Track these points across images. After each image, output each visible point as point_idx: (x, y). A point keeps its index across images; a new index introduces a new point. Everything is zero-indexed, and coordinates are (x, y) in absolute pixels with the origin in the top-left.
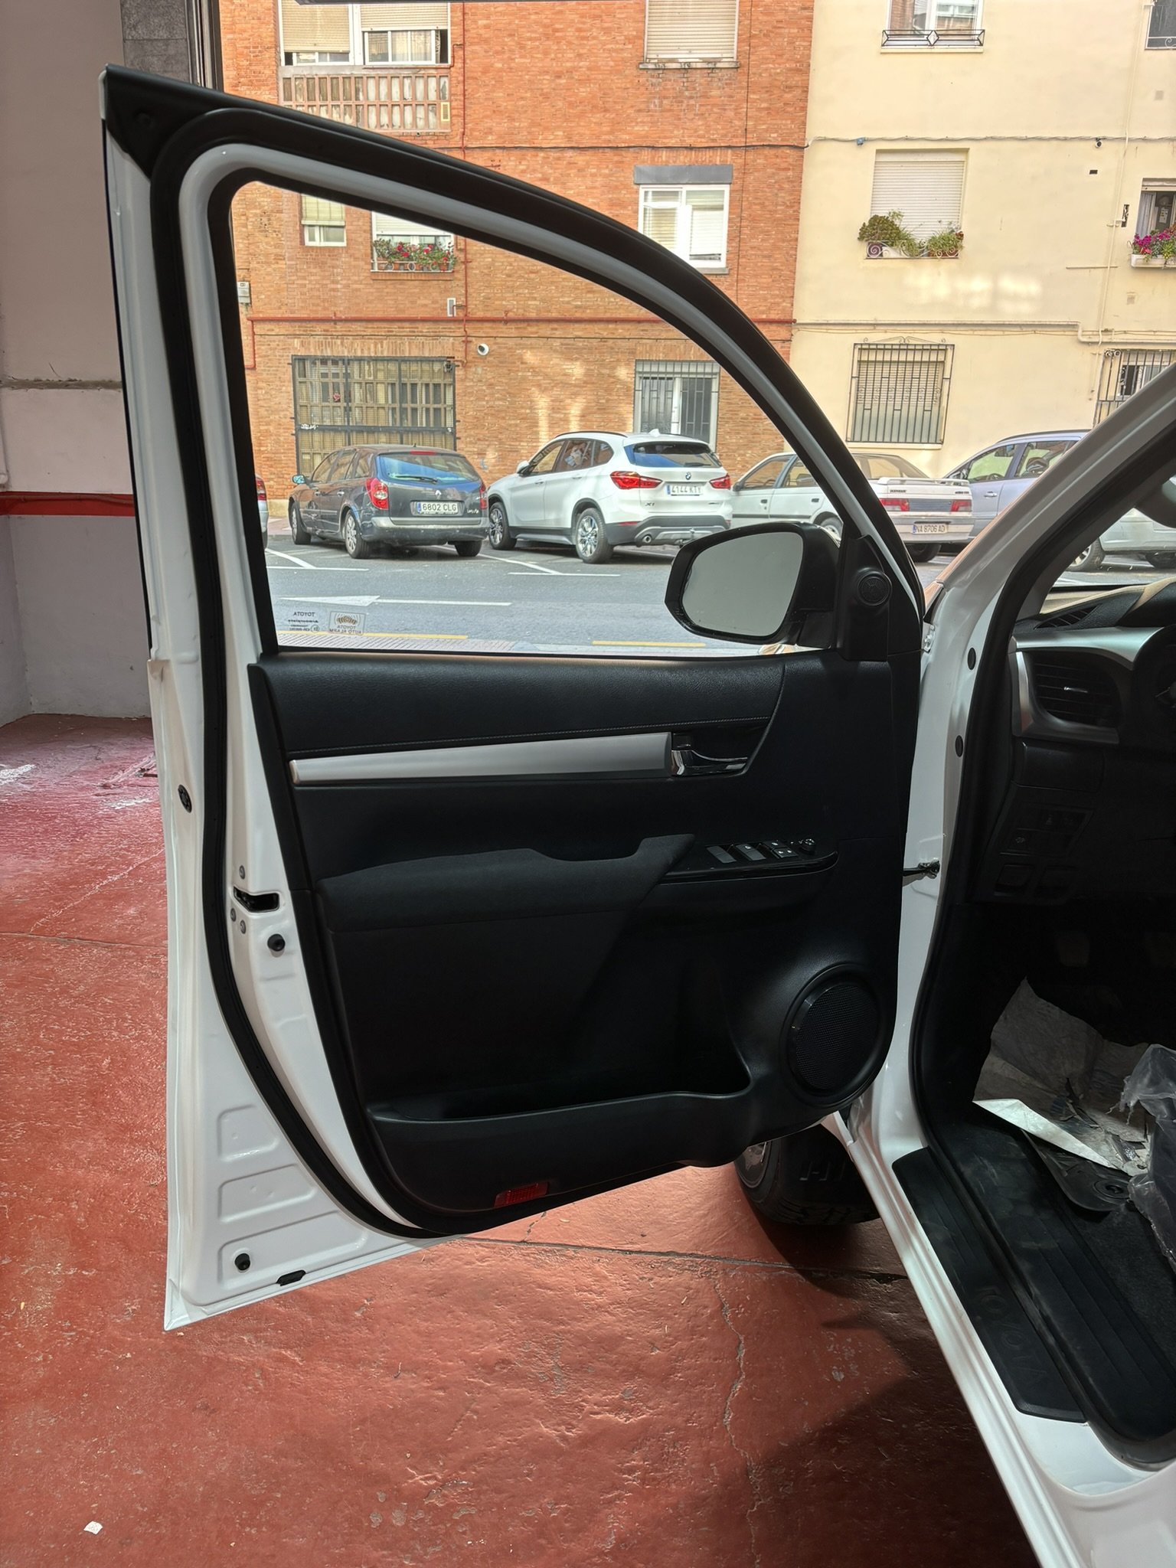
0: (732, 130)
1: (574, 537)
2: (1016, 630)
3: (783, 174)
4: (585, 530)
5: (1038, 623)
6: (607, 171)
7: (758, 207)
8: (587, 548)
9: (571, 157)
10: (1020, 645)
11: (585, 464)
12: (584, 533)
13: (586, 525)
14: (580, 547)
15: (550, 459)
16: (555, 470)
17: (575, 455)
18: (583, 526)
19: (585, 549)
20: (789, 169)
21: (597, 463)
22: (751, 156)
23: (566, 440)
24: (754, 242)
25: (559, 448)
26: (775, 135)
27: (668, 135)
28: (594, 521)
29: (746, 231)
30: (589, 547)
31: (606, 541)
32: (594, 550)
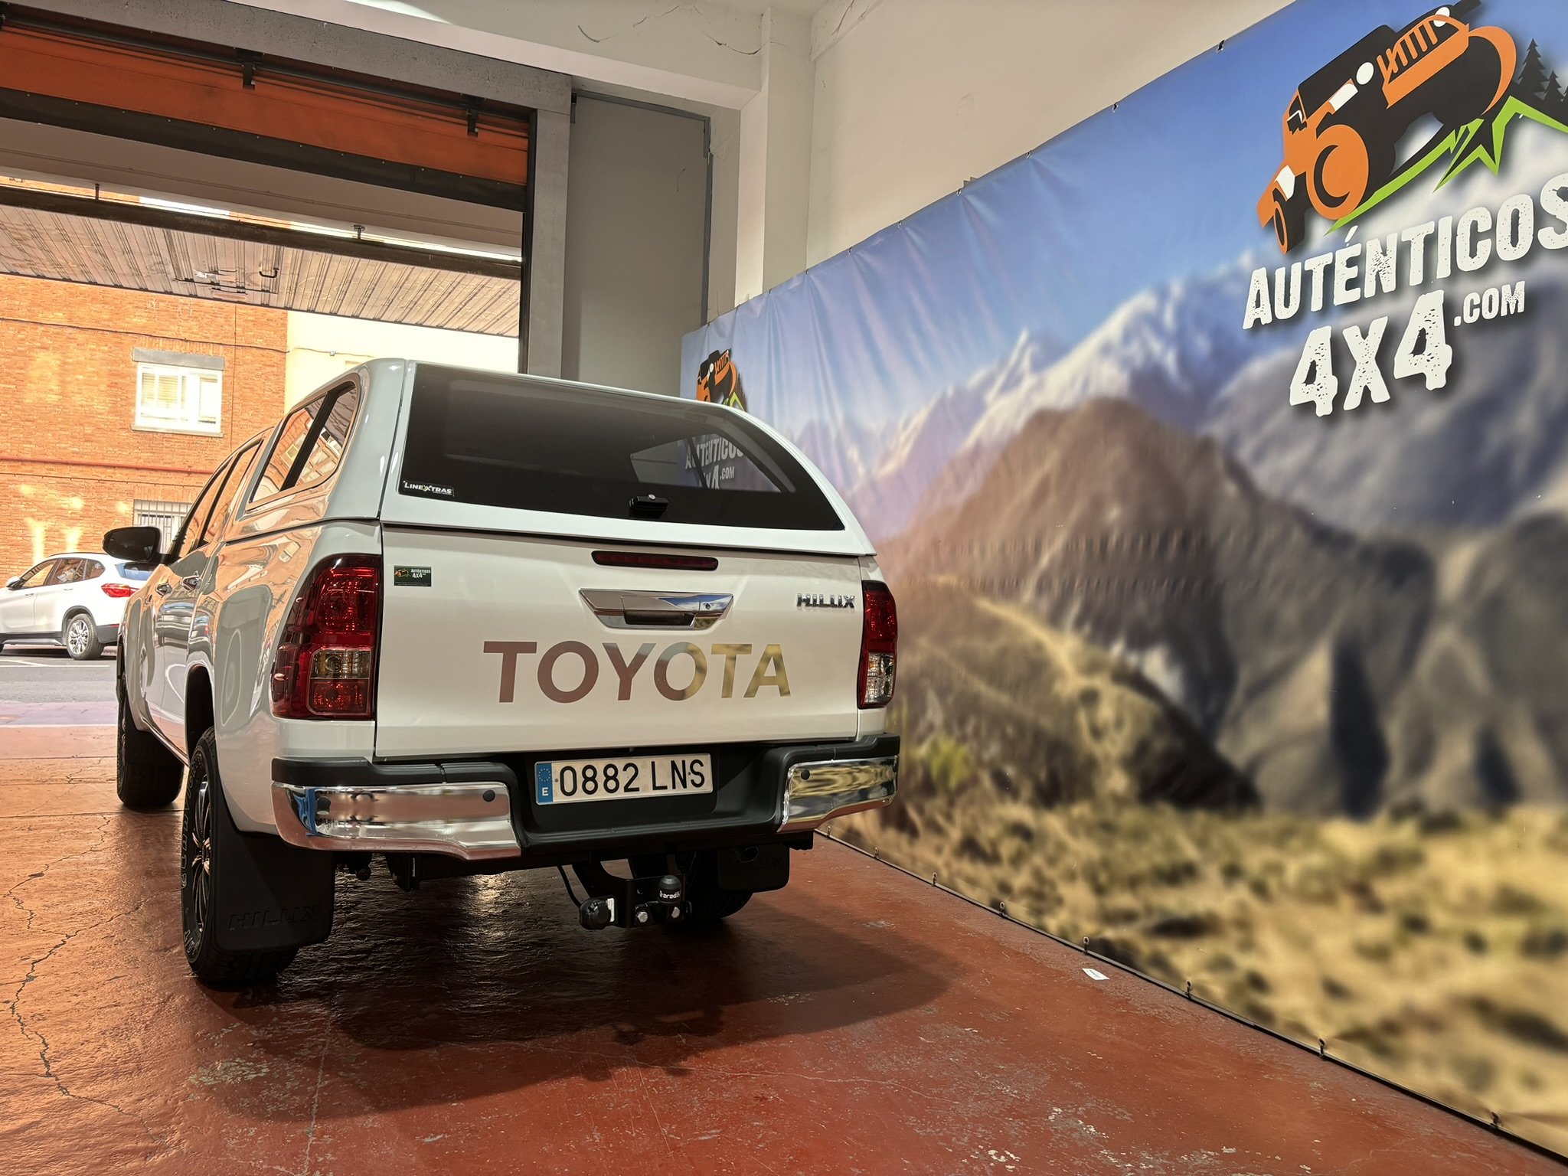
0: (223, 332)
1: (64, 639)
3: (269, 369)
4: (76, 632)
6: (106, 348)
7: (248, 390)
8: (78, 648)
9: (70, 334)
11: (77, 579)
12: (75, 635)
13: (77, 628)
14: (71, 647)
15: (42, 575)
16: (47, 583)
17: (69, 573)
18: (73, 629)
19: (76, 648)
20: (274, 366)
21: (88, 577)
22: (240, 352)
23: (58, 559)
25: (52, 566)
26: (261, 341)
27: (164, 328)
28: (85, 625)
31: (96, 639)
32: (84, 648)
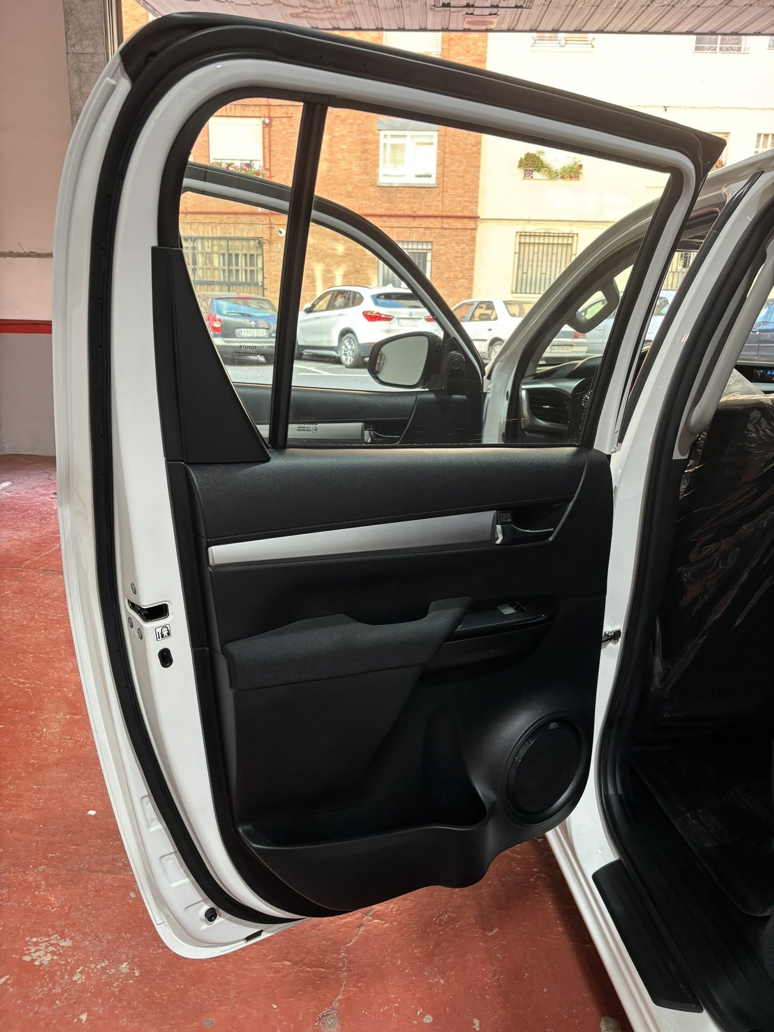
1: (339, 352)
2: (523, 381)
4: (346, 347)
5: (533, 377)
6: (359, 122)
7: (455, 146)
8: (348, 359)
10: (523, 387)
11: (346, 305)
12: (346, 349)
13: (347, 344)
14: (343, 358)
15: (323, 304)
16: (328, 309)
17: (340, 300)
18: (345, 345)
19: (347, 359)
21: (354, 305)
23: (334, 291)
24: (453, 168)
25: (330, 296)
28: (352, 342)
29: (447, 160)
30: (349, 358)
31: (359, 354)
32: (352, 360)
